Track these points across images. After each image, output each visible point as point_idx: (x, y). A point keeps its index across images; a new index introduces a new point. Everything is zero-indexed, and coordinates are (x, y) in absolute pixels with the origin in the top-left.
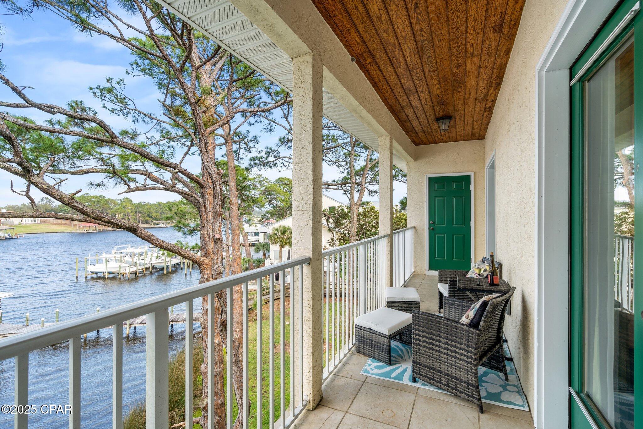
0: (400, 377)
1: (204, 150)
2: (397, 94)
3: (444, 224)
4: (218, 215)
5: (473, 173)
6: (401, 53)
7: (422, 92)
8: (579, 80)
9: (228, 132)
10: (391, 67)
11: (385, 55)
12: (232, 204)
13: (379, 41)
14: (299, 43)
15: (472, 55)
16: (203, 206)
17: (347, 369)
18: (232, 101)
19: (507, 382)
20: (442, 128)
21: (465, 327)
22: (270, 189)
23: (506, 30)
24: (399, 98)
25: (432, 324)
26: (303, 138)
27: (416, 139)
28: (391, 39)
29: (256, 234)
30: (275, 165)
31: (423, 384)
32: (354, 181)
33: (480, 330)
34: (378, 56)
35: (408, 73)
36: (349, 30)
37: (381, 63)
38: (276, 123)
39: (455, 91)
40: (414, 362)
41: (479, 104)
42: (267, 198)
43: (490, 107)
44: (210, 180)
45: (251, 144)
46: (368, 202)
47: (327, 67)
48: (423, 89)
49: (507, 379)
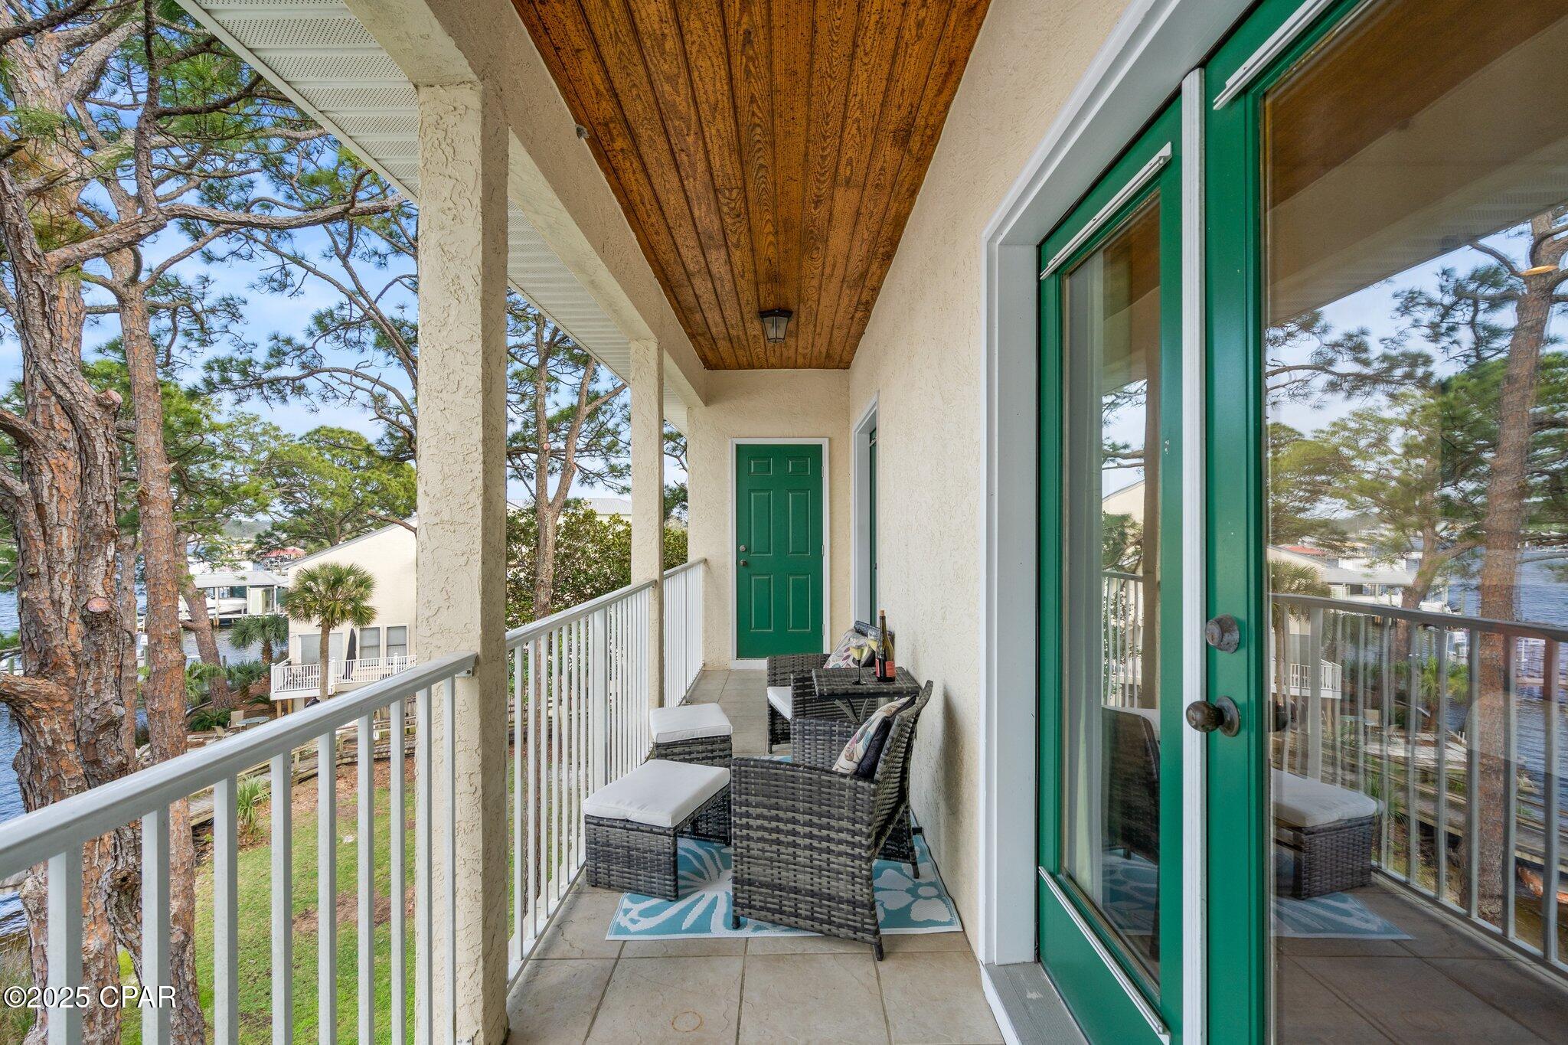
0: (703, 924)
1: (37, 321)
2: (679, 241)
3: (769, 552)
4: (99, 538)
5: (827, 440)
6: (700, 143)
7: (737, 246)
8: (1055, 272)
9: (128, 274)
10: (673, 171)
11: (663, 138)
12: (149, 503)
13: (652, 99)
14: (443, 46)
15: (848, 181)
16: (31, 506)
17: (568, 936)
18: (156, 174)
19: (917, 881)
20: (772, 334)
21: (847, 781)
22: (286, 459)
23: (915, 143)
24: (683, 251)
25: (777, 786)
26: (451, 320)
27: (710, 355)
28: (682, 103)
29: (237, 592)
30: (300, 391)
31: (758, 928)
32: (546, 446)
33: (877, 782)
34: (645, 138)
35: (711, 196)
36: (578, 51)
37: (650, 157)
38: (308, 269)
39: (806, 257)
40: (736, 880)
41: (848, 291)
42: (278, 485)
43: (867, 303)
44: (61, 422)
45: (215, 322)
46: (578, 501)
47: (519, 136)
48: (739, 240)
49: (917, 875)
